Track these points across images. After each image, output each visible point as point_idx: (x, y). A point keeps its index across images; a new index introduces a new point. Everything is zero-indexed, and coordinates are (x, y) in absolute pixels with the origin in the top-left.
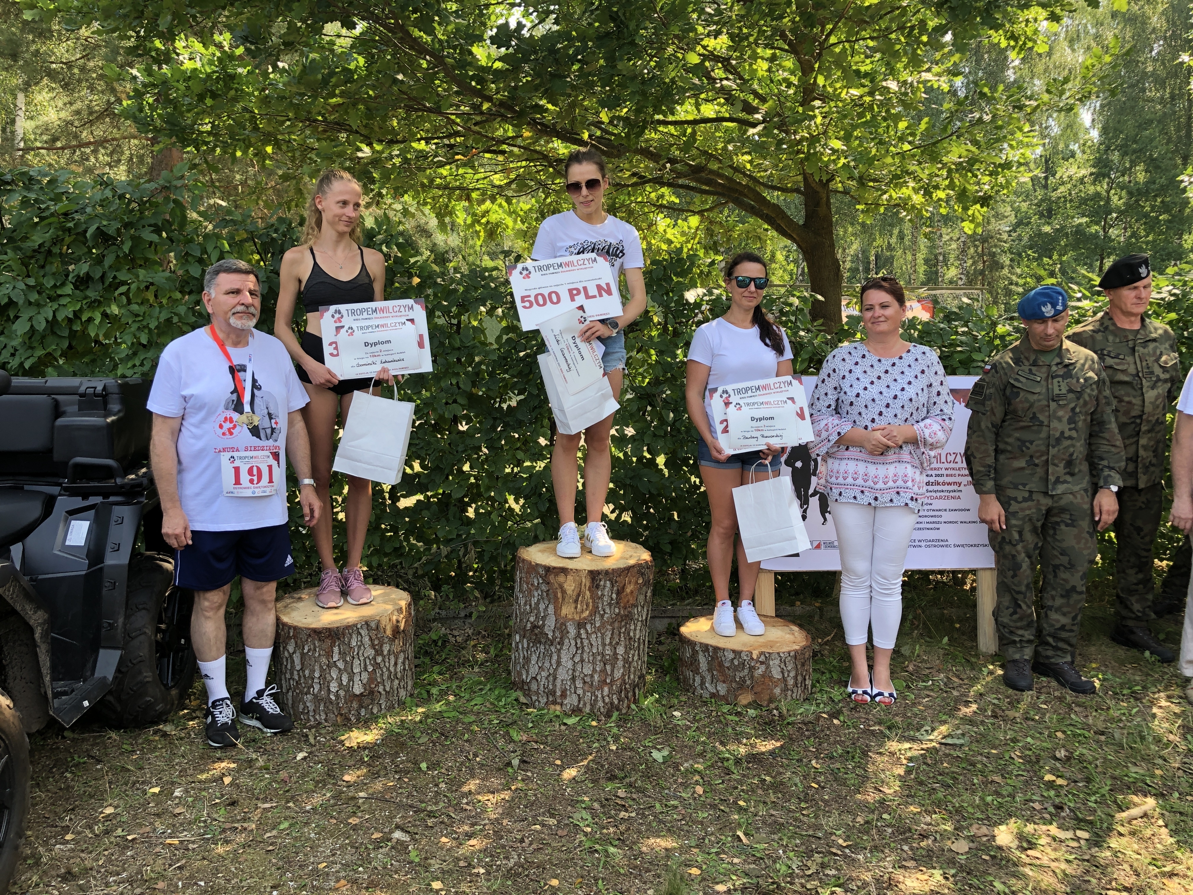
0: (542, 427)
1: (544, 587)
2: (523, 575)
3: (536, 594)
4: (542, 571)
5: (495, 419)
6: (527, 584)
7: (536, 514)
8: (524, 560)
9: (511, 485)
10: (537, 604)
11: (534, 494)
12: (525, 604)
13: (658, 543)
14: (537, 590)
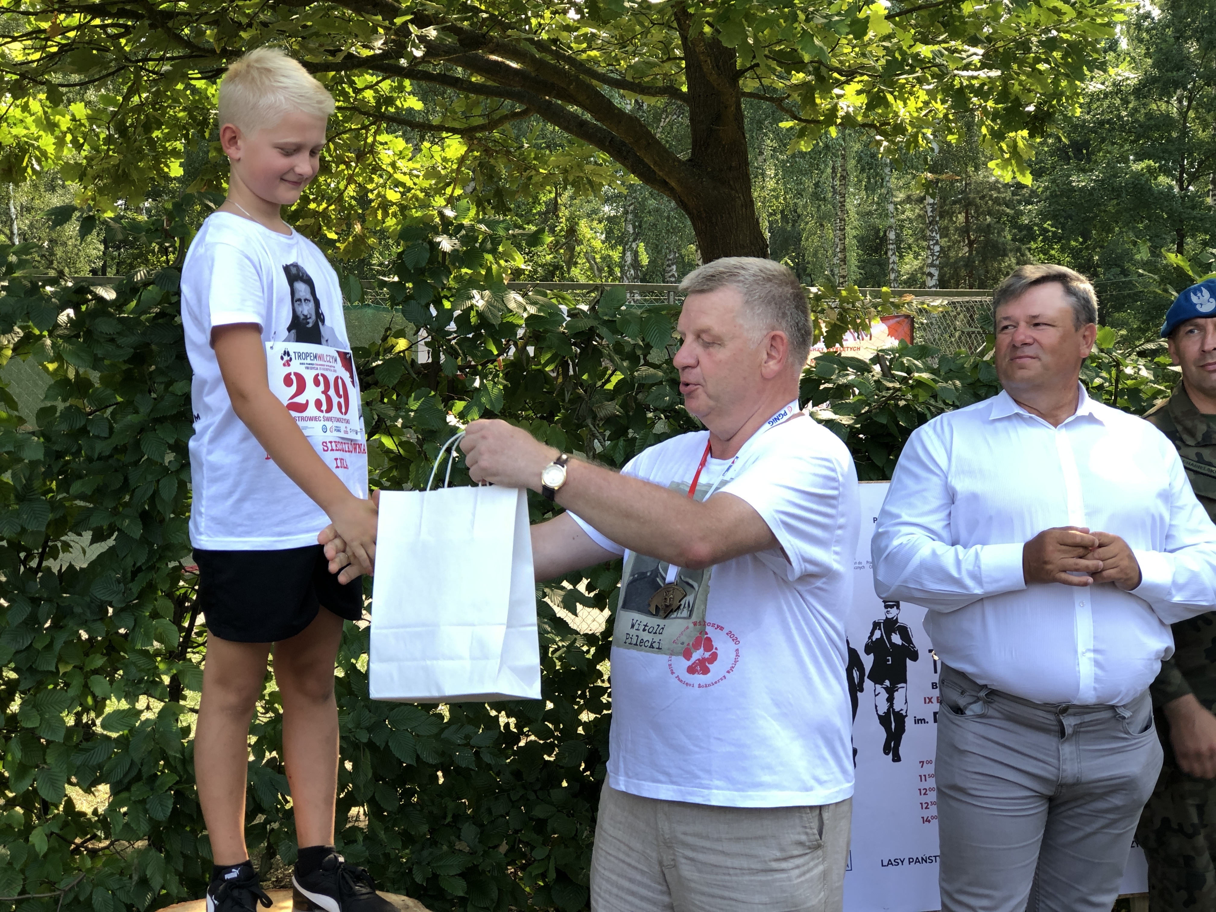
0: (155, 615)
5: (35, 601)
7: (145, 827)
9: (78, 759)
11: (138, 778)
13: (435, 876)
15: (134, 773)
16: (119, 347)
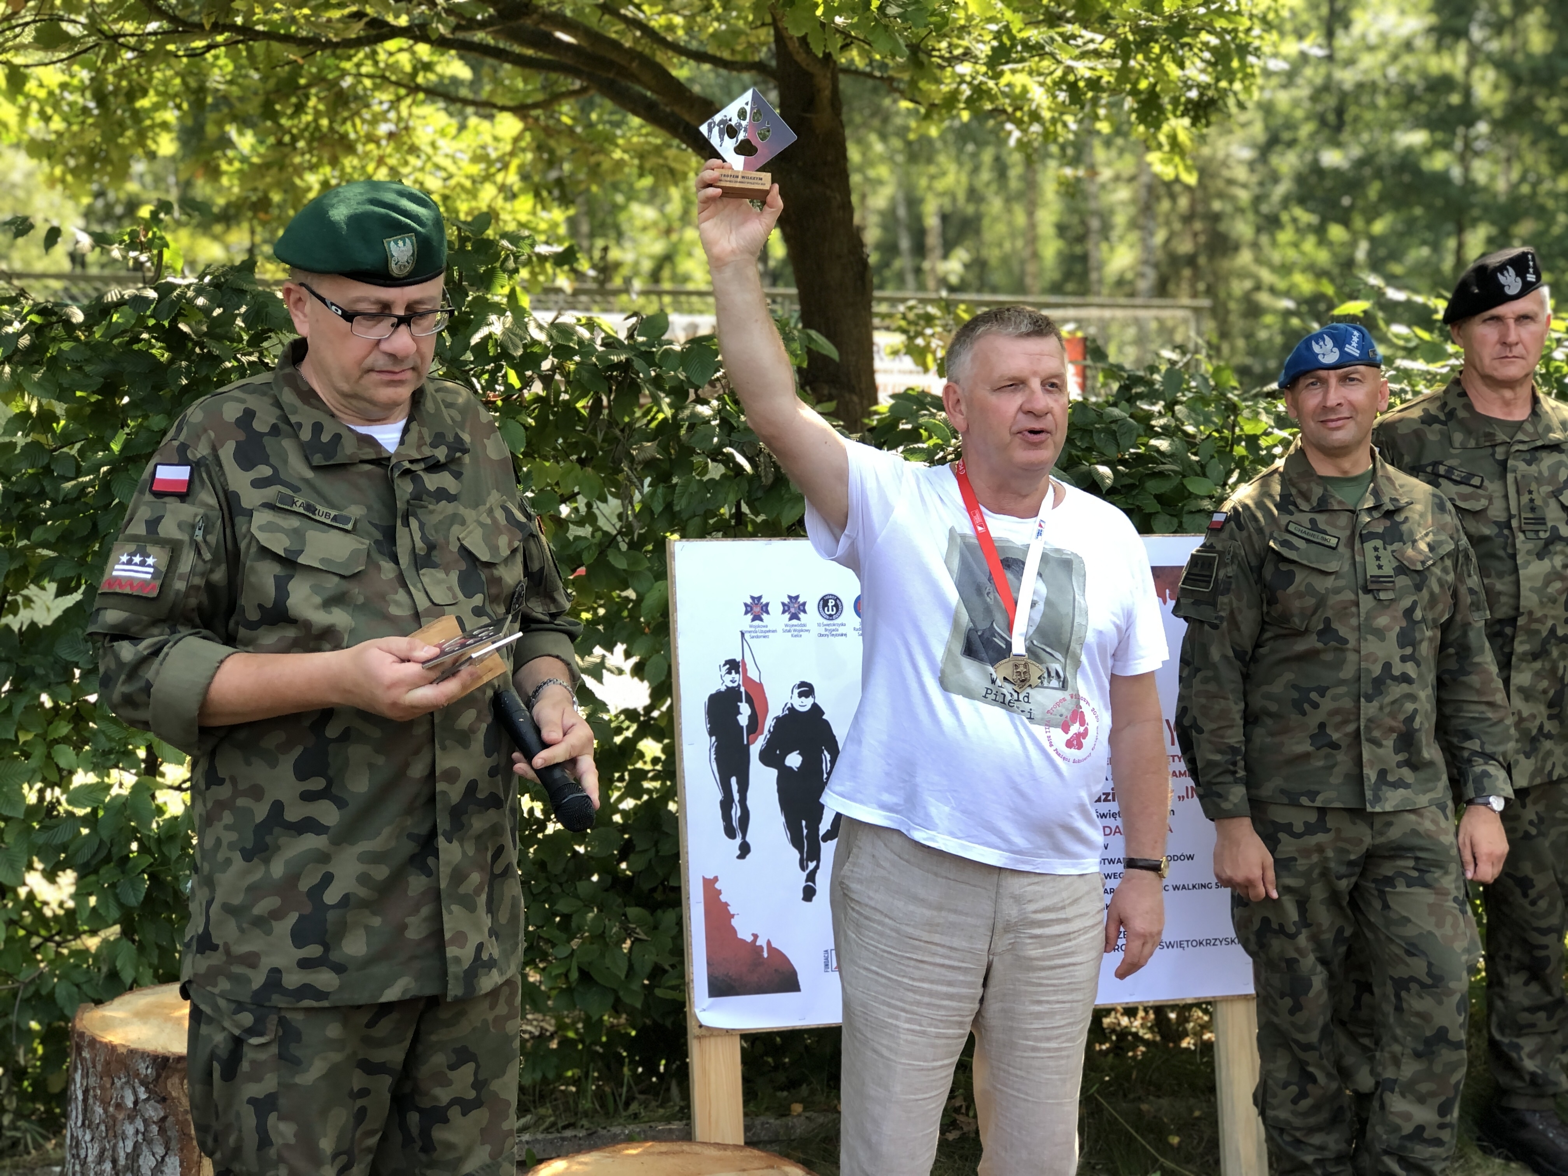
1: (153, 1111)
2: (93, 1081)
3: (130, 1130)
4: (145, 1070)
6: (105, 1104)
7: (116, 912)
8: (93, 1043)
9: (40, 838)
10: (134, 1156)
11: (107, 860)
12: (100, 1160)
14: (131, 1118)
15: (103, 854)
16: (86, 375)
